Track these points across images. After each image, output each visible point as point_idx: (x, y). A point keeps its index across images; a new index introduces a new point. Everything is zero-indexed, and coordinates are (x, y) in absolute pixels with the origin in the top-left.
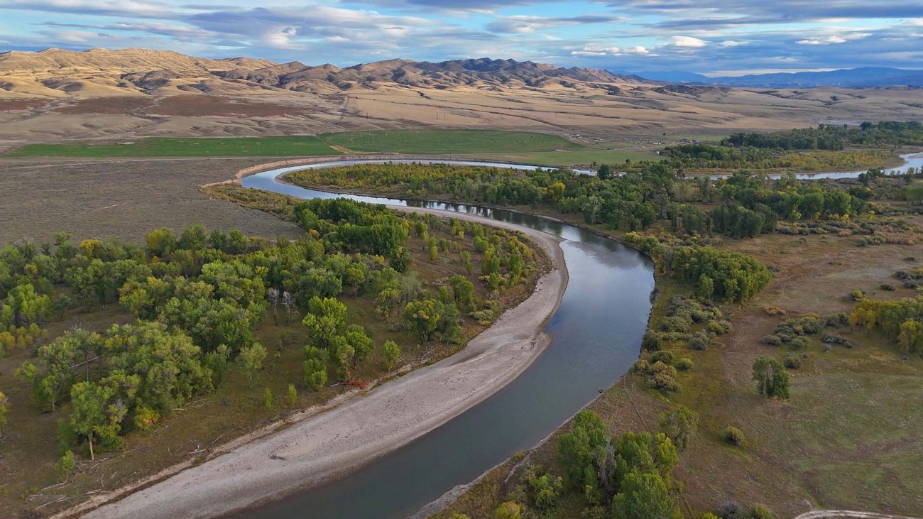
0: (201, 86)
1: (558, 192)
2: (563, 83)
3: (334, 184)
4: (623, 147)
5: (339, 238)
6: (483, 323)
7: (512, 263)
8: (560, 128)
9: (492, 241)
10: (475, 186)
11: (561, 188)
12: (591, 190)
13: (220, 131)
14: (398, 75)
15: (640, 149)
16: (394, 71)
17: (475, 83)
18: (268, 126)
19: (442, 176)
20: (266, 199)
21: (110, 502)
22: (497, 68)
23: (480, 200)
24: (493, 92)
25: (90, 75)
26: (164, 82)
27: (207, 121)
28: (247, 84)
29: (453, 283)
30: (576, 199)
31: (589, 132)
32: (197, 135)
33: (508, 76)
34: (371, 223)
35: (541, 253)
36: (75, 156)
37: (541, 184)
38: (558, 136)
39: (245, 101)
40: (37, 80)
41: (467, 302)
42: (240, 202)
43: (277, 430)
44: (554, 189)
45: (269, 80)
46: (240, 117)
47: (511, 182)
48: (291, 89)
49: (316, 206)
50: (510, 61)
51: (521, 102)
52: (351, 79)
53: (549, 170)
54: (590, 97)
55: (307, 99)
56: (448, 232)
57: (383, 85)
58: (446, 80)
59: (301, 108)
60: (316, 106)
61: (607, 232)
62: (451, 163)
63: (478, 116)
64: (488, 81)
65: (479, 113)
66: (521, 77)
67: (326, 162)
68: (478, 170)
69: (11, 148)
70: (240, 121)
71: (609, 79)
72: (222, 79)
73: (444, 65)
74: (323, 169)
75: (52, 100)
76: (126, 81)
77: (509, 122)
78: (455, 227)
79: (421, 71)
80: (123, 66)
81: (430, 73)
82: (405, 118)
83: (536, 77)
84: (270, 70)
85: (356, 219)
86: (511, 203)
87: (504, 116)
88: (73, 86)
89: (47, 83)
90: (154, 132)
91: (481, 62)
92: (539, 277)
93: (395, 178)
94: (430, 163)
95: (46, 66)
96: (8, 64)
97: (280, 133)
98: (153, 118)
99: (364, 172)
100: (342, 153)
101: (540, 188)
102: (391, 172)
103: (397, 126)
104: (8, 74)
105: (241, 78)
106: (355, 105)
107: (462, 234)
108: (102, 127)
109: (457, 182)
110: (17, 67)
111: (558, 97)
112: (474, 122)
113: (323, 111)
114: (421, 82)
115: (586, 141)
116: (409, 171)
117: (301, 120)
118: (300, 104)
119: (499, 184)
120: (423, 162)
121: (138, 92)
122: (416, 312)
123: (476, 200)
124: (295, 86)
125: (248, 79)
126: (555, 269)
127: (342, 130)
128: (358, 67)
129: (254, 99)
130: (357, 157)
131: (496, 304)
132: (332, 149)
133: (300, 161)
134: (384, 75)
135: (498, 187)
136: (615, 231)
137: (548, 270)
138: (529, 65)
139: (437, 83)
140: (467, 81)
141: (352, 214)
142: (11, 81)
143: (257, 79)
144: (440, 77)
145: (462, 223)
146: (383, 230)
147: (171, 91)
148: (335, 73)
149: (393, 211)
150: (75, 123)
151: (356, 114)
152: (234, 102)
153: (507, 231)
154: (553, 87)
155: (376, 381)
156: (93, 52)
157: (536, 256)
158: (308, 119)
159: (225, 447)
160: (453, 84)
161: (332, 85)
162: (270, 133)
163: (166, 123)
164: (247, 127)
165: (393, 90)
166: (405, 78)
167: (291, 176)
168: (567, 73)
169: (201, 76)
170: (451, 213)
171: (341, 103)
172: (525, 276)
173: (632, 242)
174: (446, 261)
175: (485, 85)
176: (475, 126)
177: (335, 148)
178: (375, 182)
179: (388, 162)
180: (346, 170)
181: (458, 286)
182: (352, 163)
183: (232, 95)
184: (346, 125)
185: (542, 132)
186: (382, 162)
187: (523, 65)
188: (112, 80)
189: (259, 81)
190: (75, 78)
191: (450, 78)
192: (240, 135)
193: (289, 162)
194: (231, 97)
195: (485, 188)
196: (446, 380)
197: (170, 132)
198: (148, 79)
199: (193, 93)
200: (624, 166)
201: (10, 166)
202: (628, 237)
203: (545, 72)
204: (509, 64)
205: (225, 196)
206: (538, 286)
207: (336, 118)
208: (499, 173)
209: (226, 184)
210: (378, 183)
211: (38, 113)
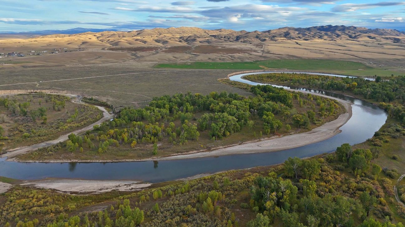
0: (208, 41)
1: (354, 86)
2: (369, 37)
3: (263, 80)
4: (393, 69)
5: (268, 97)
6: (318, 125)
7: (330, 109)
8: (363, 59)
9: (324, 102)
10: (319, 83)
11: (355, 85)
12: (369, 86)
13: (218, 60)
14: (287, 35)
15: (402, 70)
16: (285, 33)
17: (323, 37)
18: (235, 58)
19: (305, 78)
20: (240, 85)
21: (223, 148)
22: (335, 30)
23: (320, 88)
24: (332, 42)
25: (170, 38)
26: (194, 40)
27: (213, 56)
28: (224, 40)
29: (308, 113)
30: (361, 89)
31: (377, 62)
32: (210, 61)
33: (340, 34)
34: (279, 93)
35: (343, 107)
36: (174, 68)
37: (347, 83)
38: (361, 63)
39: (224, 47)
40: (153, 40)
41: (313, 119)
42: (231, 85)
43: (258, 141)
44: (352, 85)
45: (232, 38)
46: (224, 54)
47: (334, 81)
48: (241, 42)
49: (259, 87)
50: (342, 26)
51: (345, 46)
52: (266, 37)
53: (352, 78)
54: (384, 44)
55: (248, 46)
56: (307, 99)
57: (280, 39)
58: (309, 36)
59: (246, 50)
60: (251, 49)
61: (372, 102)
62: (309, 73)
63: (323, 53)
64: (330, 36)
65: (324, 52)
66: (347, 34)
67: (258, 72)
68: (320, 76)
69: (155, 65)
70: (224, 55)
71: (396, 34)
72: (215, 38)
73: (309, 29)
74: (257, 74)
75: (160, 47)
76: (182, 40)
77: (338, 56)
78: (309, 96)
79: (297, 32)
80: (180, 34)
81: (301, 33)
82: (289, 54)
83: (355, 34)
84: (233, 34)
85: (273, 92)
86: (333, 90)
87: (336, 53)
88: (165, 42)
89: (157, 41)
90: (196, 60)
91: (327, 27)
92: (340, 114)
93: (286, 79)
94: (300, 73)
95: (155, 34)
96: (144, 34)
97: (239, 61)
98: (194, 54)
99: (274, 76)
100: (264, 69)
101: (346, 84)
102: (284, 76)
103: (286, 58)
104: (144, 38)
105: (222, 37)
106: (268, 49)
107: (312, 99)
108: (179, 58)
109: (312, 81)
110: (146, 35)
111: (365, 44)
112: (321, 56)
113: (255, 51)
114: (297, 38)
115: (375, 66)
116: (291, 76)
117: (247, 55)
118: (245, 48)
119: (329, 82)
120: (297, 73)
121: (186, 44)
122: (296, 118)
123: (319, 88)
124: (243, 40)
125: (224, 38)
126: (347, 113)
127: (263, 59)
128: (269, 31)
129: (227, 47)
130: (270, 70)
131: (323, 120)
132: (260, 67)
133: (248, 72)
134: (280, 35)
135: (328, 84)
136: (377, 102)
137: (344, 113)
138: (352, 28)
139: (304, 38)
140: (319, 36)
141: (271, 90)
142: (146, 40)
143: (227, 38)
144: (306, 35)
145: (313, 96)
146: (284, 95)
147: (197, 43)
148: (259, 34)
149: (286, 90)
150: (170, 56)
151: (268, 52)
152: (220, 48)
153: (330, 99)
154: (364, 39)
155: (283, 135)
156: (170, 29)
157: (340, 108)
158: (249, 55)
159: (246, 142)
160: (312, 38)
161: (258, 40)
162: (235, 60)
163: (199, 56)
164: (227, 58)
165: (284, 41)
166: (290, 36)
167: (247, 77)
168: (372, 32)
169: (207, 37)
170: (308, 92)
171: (262, 48)
172: (335, 114)
173: (382, 106)
174: (305, 107)
175: (328, 38)
176: (321, 58)
177: (261, 67)
178: (278, 80)
179: (282, 72)
180: (266, 75)
181: (310, 114)
182: (268, 73)
183: (219, 45)
184: (265, 57)
185: (353, 61)
186: (280, 72)
187: (349, 28)
188: (177, 39)
189: (229, 39)
190: (165, 39)
191: (311, 35)
192: (225, 61)
193: (245, 72)
194: (219, 46)
195: (323, 83)
196: (305, 137)
197: (201, 60)
198: (189, 39)
199: (205, 44)
200: (390, 77)
201: (158, 71)
202: (381, 104)
203: (360, 31)
204: (342, 28)
205: (226, 83)
206: (339, 117)
207: (260, 54)
208: (330, 78)
209: (225, 79)
210: (279, 80)
211: (157, 53)
